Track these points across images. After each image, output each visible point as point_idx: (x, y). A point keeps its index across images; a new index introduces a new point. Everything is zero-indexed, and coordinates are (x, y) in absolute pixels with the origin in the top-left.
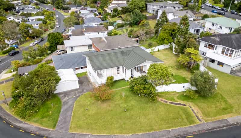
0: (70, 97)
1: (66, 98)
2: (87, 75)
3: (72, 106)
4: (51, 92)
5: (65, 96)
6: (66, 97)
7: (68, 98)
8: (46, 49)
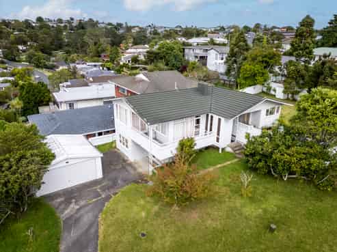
0: (82, 203)
1: (72, 206)
2: (115, 147)
3: (93, 230)
4: (28, 193)
5: (68, 202)
6: (71, 203)
7: (78, 207)
8: (15, 114)
